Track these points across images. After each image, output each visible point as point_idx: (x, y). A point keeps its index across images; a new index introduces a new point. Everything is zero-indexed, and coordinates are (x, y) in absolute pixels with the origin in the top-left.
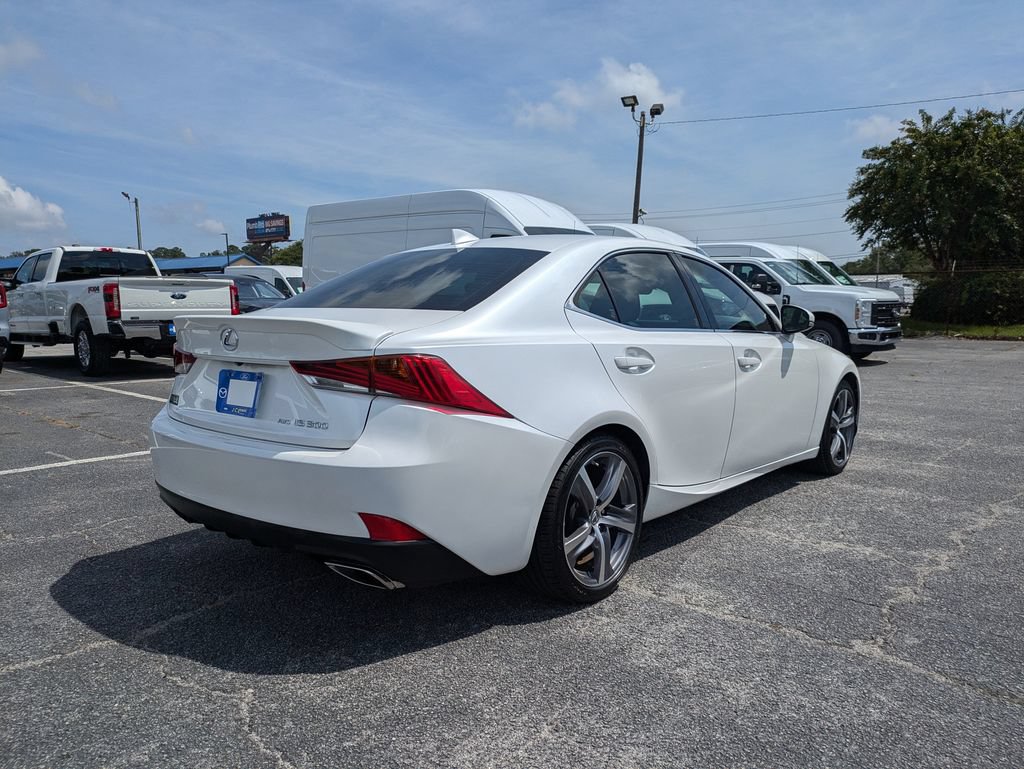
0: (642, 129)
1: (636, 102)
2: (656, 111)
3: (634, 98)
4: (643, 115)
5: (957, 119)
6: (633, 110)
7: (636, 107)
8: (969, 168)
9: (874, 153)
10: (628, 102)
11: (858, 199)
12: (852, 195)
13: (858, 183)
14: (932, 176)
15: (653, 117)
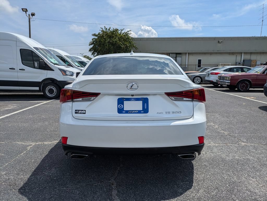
0: (29, 19)
1: (27, 11)
2: (33, 15)
3: (26, 9)
4: (29, 15)
5: (111, 30)
6: (26, 13)
7: (27, 12)
8: (116, 41)
9: (94, 35)
10: (24, 10)
11: (92, 46)
12: (90, 45)
13: (91, 42)
14: (109, 42)
15: (32, 16)
